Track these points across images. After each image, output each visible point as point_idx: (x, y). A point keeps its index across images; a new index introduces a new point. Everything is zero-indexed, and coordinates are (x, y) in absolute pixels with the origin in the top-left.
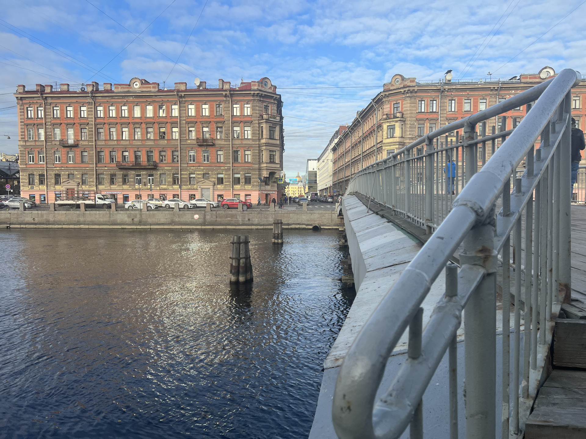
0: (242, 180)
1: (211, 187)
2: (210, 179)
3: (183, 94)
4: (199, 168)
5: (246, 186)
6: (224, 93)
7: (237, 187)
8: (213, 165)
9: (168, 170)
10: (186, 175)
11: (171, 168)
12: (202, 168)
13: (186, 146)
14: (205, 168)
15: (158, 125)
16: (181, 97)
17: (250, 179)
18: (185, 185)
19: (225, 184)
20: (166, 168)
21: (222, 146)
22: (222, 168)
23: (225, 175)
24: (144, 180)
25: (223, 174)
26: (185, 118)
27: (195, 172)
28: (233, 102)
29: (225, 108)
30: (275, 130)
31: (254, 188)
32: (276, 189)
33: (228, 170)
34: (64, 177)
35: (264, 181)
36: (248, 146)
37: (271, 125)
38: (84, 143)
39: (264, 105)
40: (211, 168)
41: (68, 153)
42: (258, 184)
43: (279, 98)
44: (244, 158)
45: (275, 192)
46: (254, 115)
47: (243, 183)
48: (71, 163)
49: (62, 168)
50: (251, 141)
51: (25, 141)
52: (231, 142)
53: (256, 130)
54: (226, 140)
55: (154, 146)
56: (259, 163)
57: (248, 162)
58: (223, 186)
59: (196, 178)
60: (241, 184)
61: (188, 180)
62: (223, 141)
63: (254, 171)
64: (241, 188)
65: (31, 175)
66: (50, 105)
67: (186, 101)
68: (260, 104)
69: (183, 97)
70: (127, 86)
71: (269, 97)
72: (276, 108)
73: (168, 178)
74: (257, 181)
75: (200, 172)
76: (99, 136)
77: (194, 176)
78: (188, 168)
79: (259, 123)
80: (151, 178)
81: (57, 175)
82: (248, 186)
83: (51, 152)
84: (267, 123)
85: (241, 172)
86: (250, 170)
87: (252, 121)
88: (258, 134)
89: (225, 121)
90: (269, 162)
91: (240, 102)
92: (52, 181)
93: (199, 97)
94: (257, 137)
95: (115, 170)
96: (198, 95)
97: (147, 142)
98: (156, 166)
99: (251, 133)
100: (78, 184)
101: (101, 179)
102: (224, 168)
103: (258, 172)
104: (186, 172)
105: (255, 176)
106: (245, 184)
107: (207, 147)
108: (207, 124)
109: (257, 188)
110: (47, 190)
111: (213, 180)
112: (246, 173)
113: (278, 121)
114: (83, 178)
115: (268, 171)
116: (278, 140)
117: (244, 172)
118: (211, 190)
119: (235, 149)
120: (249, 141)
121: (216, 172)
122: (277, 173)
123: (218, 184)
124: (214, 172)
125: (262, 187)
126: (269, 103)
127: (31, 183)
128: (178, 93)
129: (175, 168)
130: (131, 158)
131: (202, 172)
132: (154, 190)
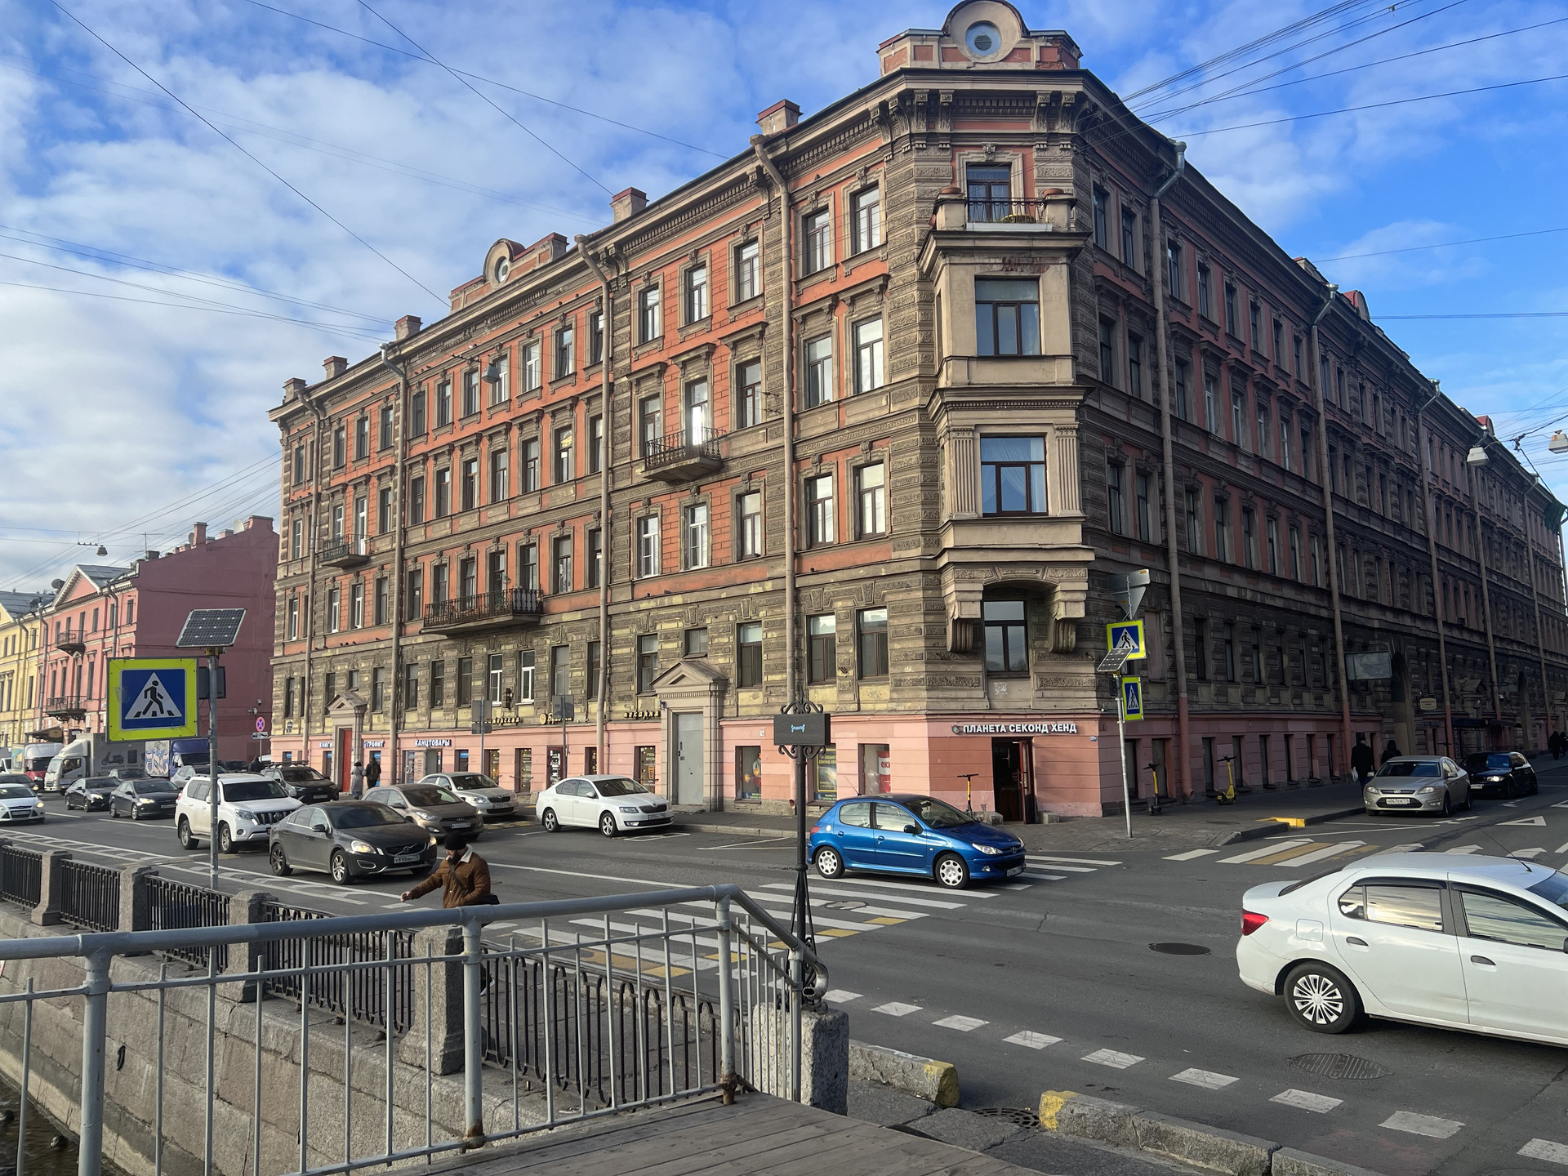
0: (846, 653)
1: (705, 703)
2: (709, 661)
3: (610, 244)
4: (666, 601)
5: (866, 691)
6: (749, 169)
7: (824, 696)
8: (722, 577)
9: (575, 627)
10: (626, 642)
11: (578, 616)
12: (678, 600)
13: (629, 496)
14: (690, 598)
15: (551, 420)
16: (613, 261)
17: (883, 639)
18: (621, 699)
19: (768, 685)
20: (566, 617)
21: (753, 464)
22: (753, 589)
23: (770, 626)
24: (510, 682)
25: (760, 623)
26: (628, 361)
27: (658, 627)
28: (801, 205)
29: (767, 251)
30: (1031, 298)
31: (906, 700)
32: (1088, 700)
33: (778, 596)
34: (340, 683)
35: (959, 651)
36: (867, 434)
37: (995, 267)
38: (383, 545)
39: (969, 165)
40: (714, 594)
41: (355, 591)
42: (923, 668)
43: (1080, 97)
44: (851, 512)
45: (1080, 723)
46: (898, 234)
47: (851, 673)
48: (359, 627)
49: (337, 652)
50: (884, 402)
51: (287, 565)
52: (786, 434)
53: (908, 327)
54: (770, 427)
55: (538, 520)
56: (932, 530)
57: (876, 538)
58: (761, 694)
59: (660, 656)
60: (841, 679)
61: (634, 668)
62: (761, 438)
63: (901, 585)
64: (841, 702)
65: (289, 681)
66: (331, 424)
67: (629, 273)
68: (935, 161)
69: (617, 257)
70: (480, 286)
71: (998, 107)
72: (1066, 168)
73: (572, 666)
74: (923, 650)
75: (673, 625)
76: (417, 509)
77: (656, 646)
78: (632, 609)
79: (927, 278)
80: (529, 669)
81: (330, 678)
82: (874, 688)
83: (322, 593)
84: (956, 260)
85: (839, 604)
86: (880, 582)
87: (887, 277)
88: (920, 345)
89: (765, 325)
90: (985, 515)
91: (831, 191)
92: (319, 698)
93: (673, 234)
94: (914, 366)
95: (442, 644)
96: (665, 230)
97: (521, 504)
98: (541, 610)
99: (887, 354)
100: (361, 710)
101: (413, 684)
102: (760, 590)
103: (920, 594)
104: (626, 631)
105: (906, 621)
106: (861, 676)
107: (699, 482)
108: (702, 363)
109: (919, 699)
110: (307, 737)
111: (721, 661)
112: (862, 605)
113: (1050, 228)
114: (375, 686)
115: (972, 580)
116: (1054, 357)
117: (850, 603)
118: (706, 722)
119: (808, 470)
120: (874, 406)
121: (731, 618)
122: (1058, 588)
123: (741, 685)
124: (723, 618)
125: (953, 694)
126: (1004, 142)
127: (288, 713)
128: (596, 246)
129: (594, 613)
130: (480, 584)
131: (680, 624)
132: (531, 726)
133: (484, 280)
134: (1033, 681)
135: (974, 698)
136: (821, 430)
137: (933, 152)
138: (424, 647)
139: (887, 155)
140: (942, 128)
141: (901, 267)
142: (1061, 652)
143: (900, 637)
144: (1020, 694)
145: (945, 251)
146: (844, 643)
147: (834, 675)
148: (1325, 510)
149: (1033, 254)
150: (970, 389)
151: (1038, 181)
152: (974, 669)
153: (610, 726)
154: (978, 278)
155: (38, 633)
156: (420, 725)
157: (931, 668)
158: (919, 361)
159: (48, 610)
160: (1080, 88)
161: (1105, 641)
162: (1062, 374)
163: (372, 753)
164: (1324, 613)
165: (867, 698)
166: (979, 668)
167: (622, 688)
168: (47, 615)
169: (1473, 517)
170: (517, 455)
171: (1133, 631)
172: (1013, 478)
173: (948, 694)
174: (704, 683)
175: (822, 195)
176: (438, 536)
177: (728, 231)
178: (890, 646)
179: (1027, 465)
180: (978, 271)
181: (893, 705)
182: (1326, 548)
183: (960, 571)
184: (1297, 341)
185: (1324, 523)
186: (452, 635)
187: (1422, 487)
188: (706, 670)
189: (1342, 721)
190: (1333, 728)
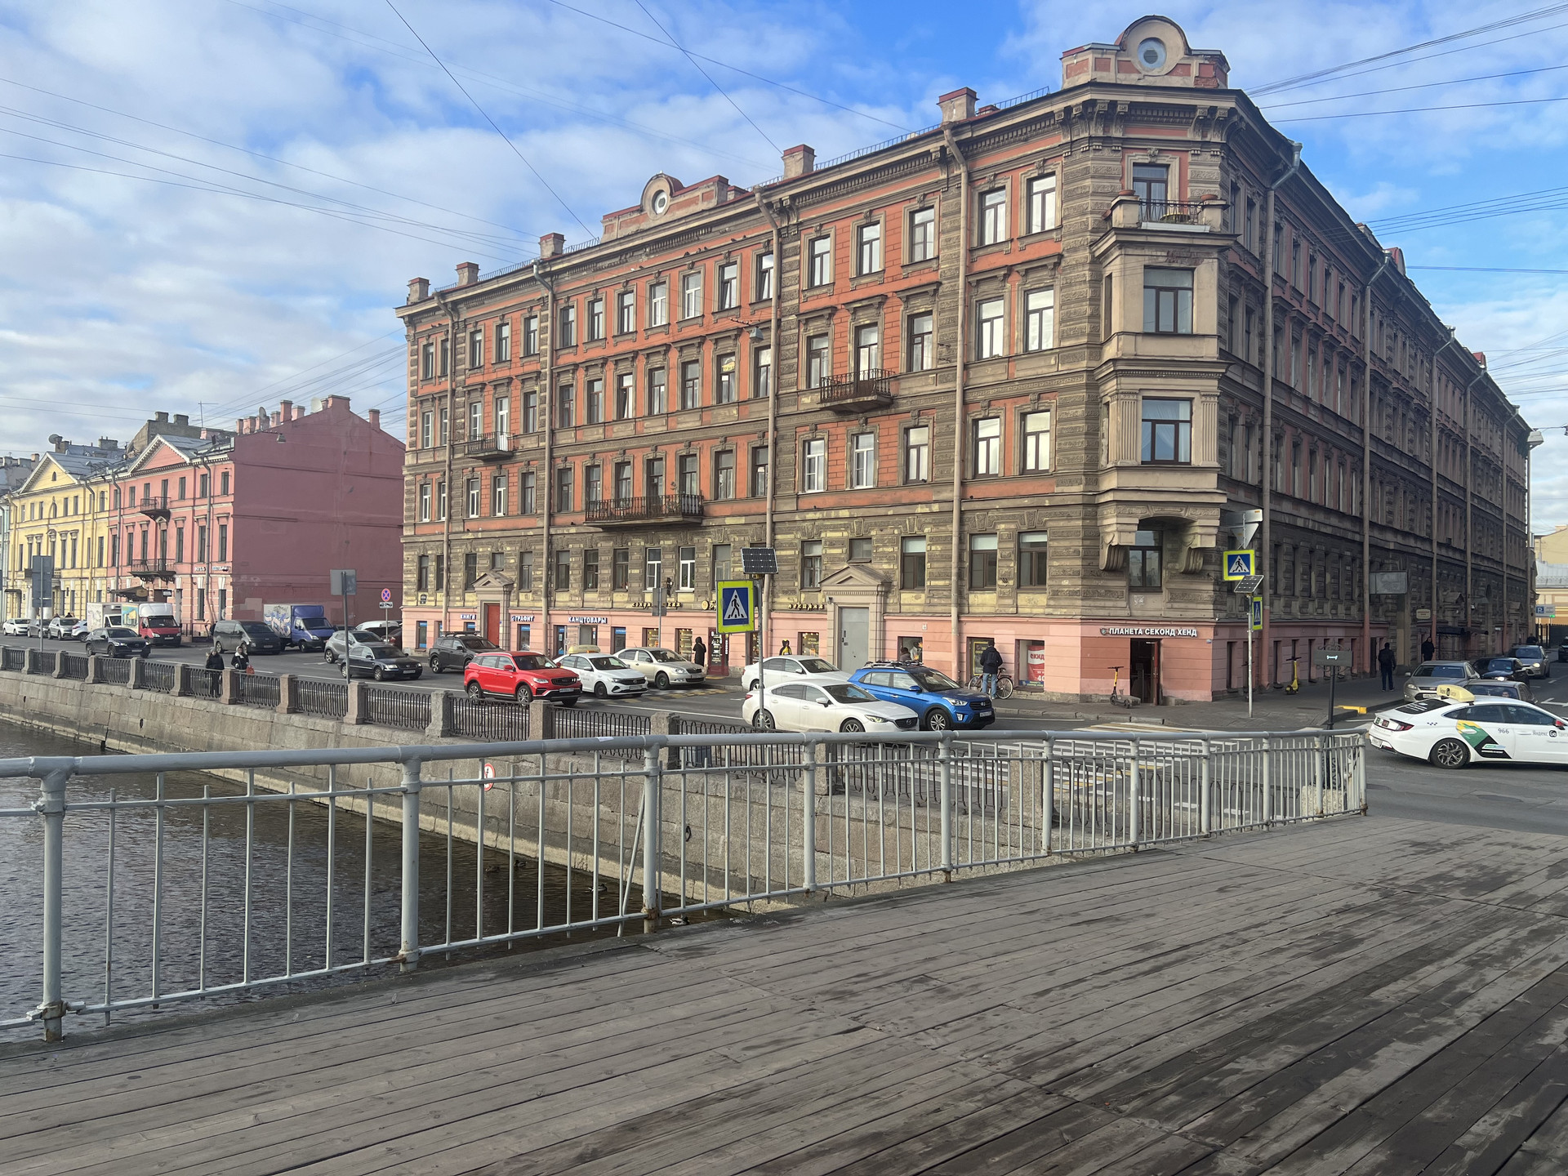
0: (1006, 567)
1: (873, 601)
2: (875, 566)
3: (785, 196)
4: (833, 514)
5: (1023, 598)
6: (933, 147)
7: (983, 601)
8: (888, 497)
9: (737, 530)
10: (791, 546)
11: (742, 520)
12: (845, 513)
13: (795, 421)
14: (856, 513)
15: (713, 347)
16: (784, 211)
17: (1042, 557)
18: (785, 593)
19: (932, 589)
20: (728, 521)
21: (923, 403)
22: (920, 509)
23: (934, 541)
24: (668, 573)
25: (924, 537)
26: (796, 301)
27: (823, 535)
28: (979, 183)
29: (944, 220)
30: (1187, 285)
31: (1062, 607)
32: (1207, 611)
33: (946, 517)
34: (482, 564)
35: (1111, 570)
36: (1036, 387)
37: (1161, 259)
38: (529, 443)
39: (1135, 164)
40: (881, 511)
41: (496, 482)
42: (1080, 582)
43: (1232, 111)
44: (1017, 451)
45: (1200, 629)
46: (1073, 220)
47: (1011, 582)
48: (501, 514)
49: (480, 535)
50: (1053, 362)
51: (417, 453)
52: (959, 381)
53: (1079, 301)
54: (942, 372)
55: (700, 435)
56: (1093, 472)
57: (1037, 473)
58: (923, 596)
59: (825, 560)
60: (1001, 587)
61: (798, 568)
62: (930, 381)
63: (1062, 515)
64: (1000, 606)
65: (422, 558)
66: (466, 326)
67: (801, 223)
68: (1106, 160)
69: (790, 207)
70: (636, 215)
71: (1163, 117)
72: (1215, 172)
73: (734, 562)
74: (1080, 568)
75: (839, 534)
76: (565, 414)
77: (817, 550)
78: (797, 518)
79: (1098, 261)
80: (688, 562)
81: (471, 558)
82: (1031, 596)
83: (459, 482)
84: (1130, 251)
85: (1003, 526)
86: (1043, 511)
87: (1061, 256)
88: (1089, 317)
89: (939, 284)
90: (1143, 463)
91: (1009, 175)
92: (459, 576)
93: (848, 193)
94: (1083, 334)
95: (596, 536)
96: (842, 189)
97: (681, 419)
98: (702, 514)
99: (1057, 321)
100: (508, 589)
101: (563, 569)
102: (927, 510)
103: (1080, 523)
104: (790, 536)
105: (1067, 543)
106: (1019, 586)
107: (867, 415)
108: (873, 311)
109: (1076, 607)
110: (447, 607)
111: (886, 566)
112: (1024, 528)
113: (1207, 229)
114: (521, 568)
115: (1130, 515)
116: (1204, 336)
117: (1013, 526)
118: (872, 616)
119: (976, 412)
120: (1043, 363)
121: (896, 532)
122: (1197, 524)
123: (903, 587)
124: (889, 531)
125: (1102, 603)
126: (1166, 146)
127: (421, 585)
128: (770, 196)
129: (759, 519)
130: (636, 486)
131: (845, 534)
132: (690, 610)
133: (640, 209)
134: (1165, 593)
135: (1117, 607)
136: (990, 380)
137: (1106, 153)
138: (578, 537)
139: (1066, 152)
140: (1116, 133)
141: (1075, 250)
142: (1190, 573)
143: (1058, 556)
144: (1151, 605)
145: (1121, 244)
146: (1004, 558)
147: (995, 583)
148: (1363, 449)
149: (1192, 250)
150: (1136, 360)
151: (1191, 181)
152: (1119, 584)
153: (773, 615)
154: (1146, 267)
155: (107, 495)
156: (572, 604)
157: (1086, 582)
158: (1088, 331)
159: (121, 475)
160: (1233, 105)
161: (1221, 564)
162: (1209, 350)
163: (520, 626)
164: (1357, 538)
165: (1024, 603)
166: (1123, 583)
167: (786, 584)
168: (119, 479)
169: (1464, 447)
170: (676, 375)
171: (1246, 558)
172: (1165, 433)
173: (1098, 603)
174: (873, 584)
175: (999, 177)
176: (589, 439)
177: (906, 196)
178: (1048, 563)
179: (1176, 423)
180: (1147, 263)
181: (1050, 610)
182: (1362, 482)
183: (1122, 507)
184: (1354, 299)
185: (1362, 460)
186: (607, 529)
187: (1431, 423)
188: (873, 574)
189: (1362, 628)
190: (1355, 633)
